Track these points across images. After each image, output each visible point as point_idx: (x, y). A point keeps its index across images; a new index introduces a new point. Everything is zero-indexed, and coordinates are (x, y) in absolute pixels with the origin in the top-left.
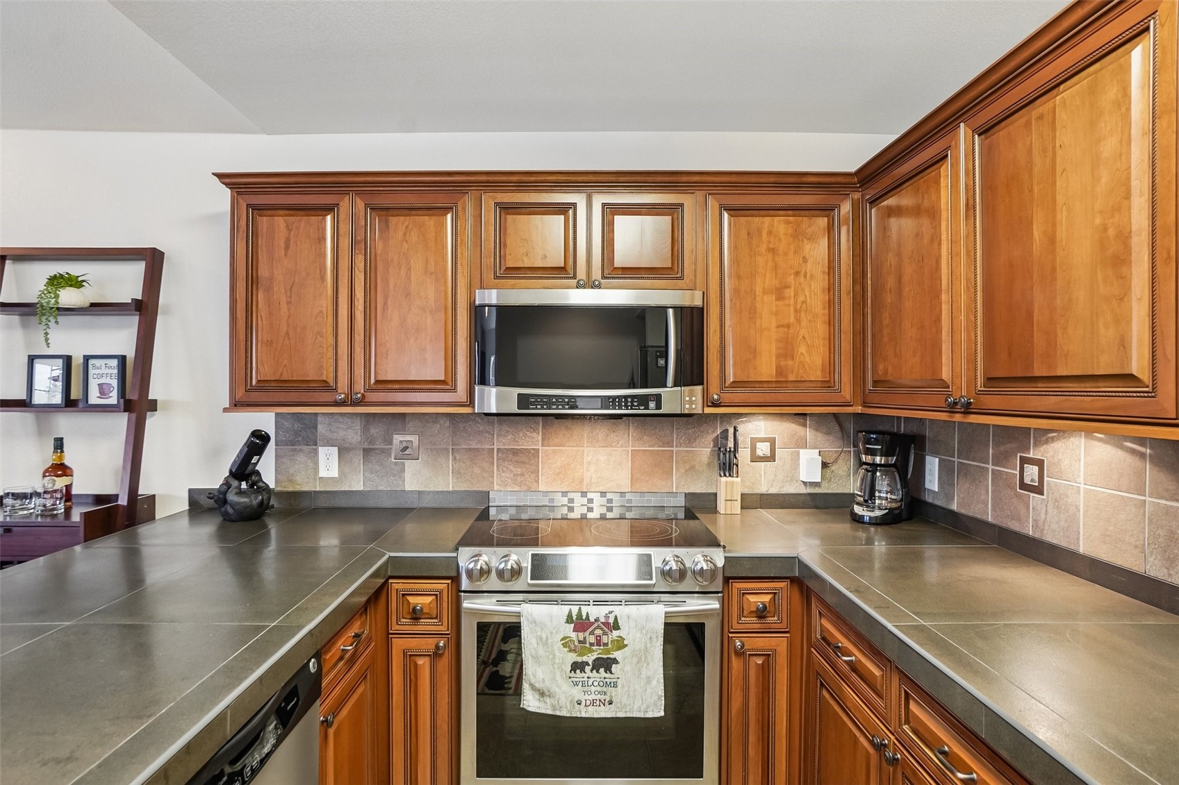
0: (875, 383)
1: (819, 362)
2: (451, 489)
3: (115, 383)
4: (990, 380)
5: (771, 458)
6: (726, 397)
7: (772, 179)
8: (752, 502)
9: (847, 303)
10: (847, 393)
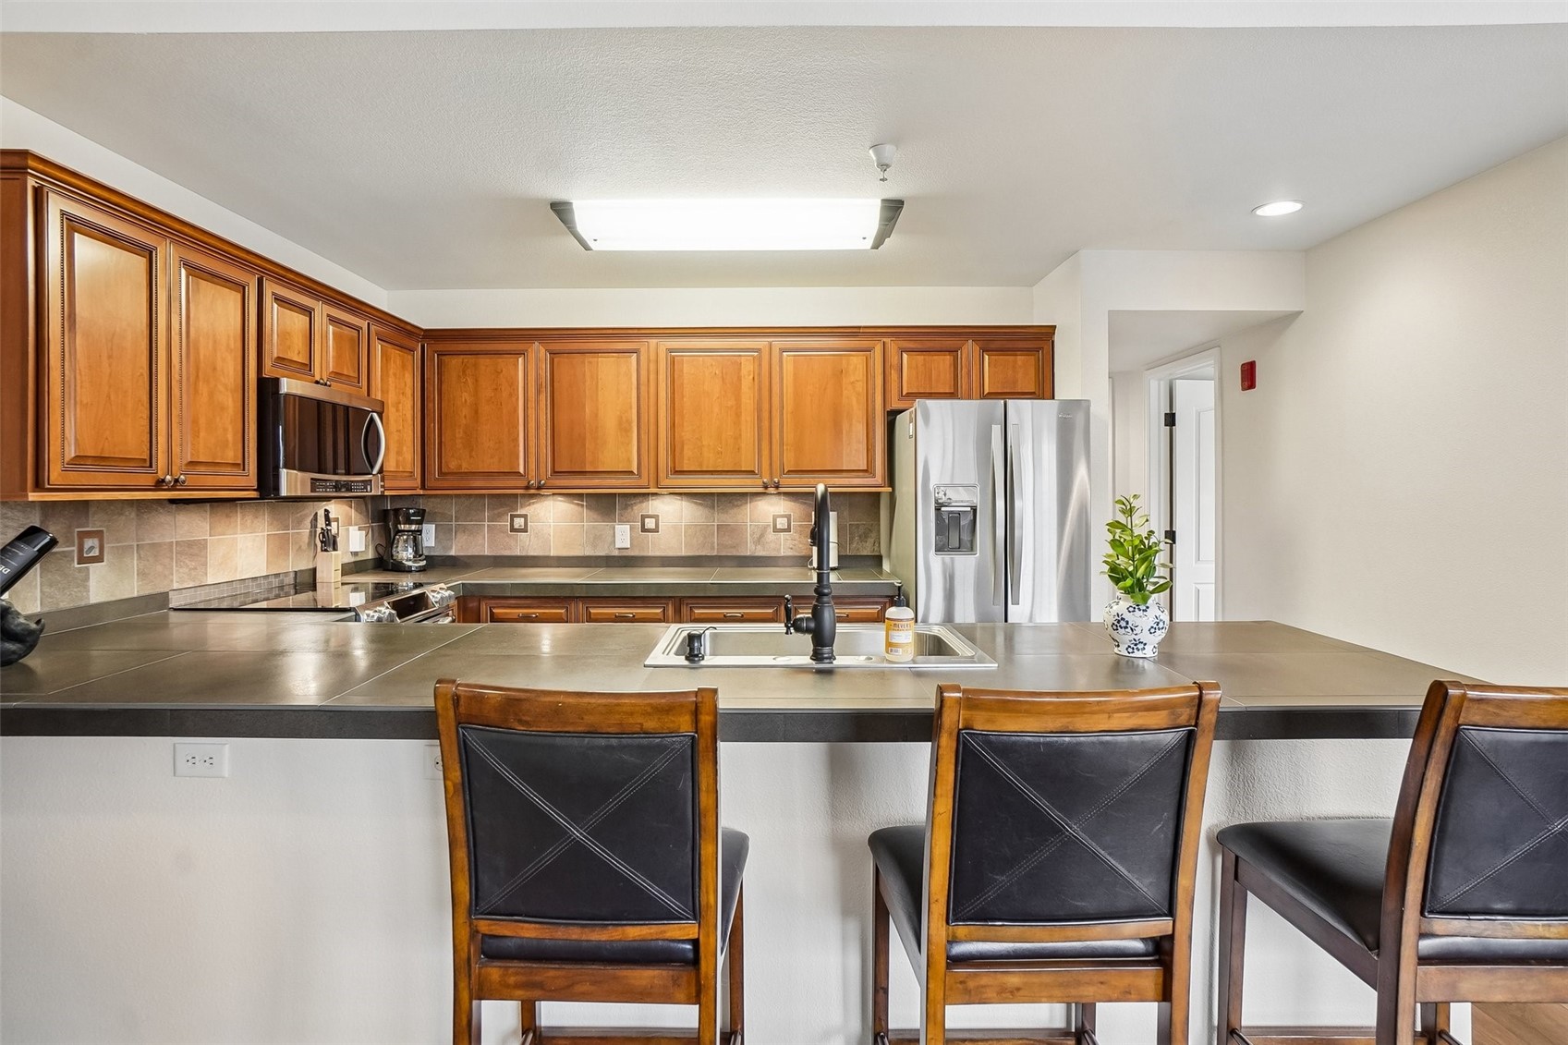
0: (441, 473)
1: (410, 458)
2: (135, 595)
4: (555, 472)
5: (338, 535)
7: (396, 322)
9: (419, 417)
10: (418, 480)
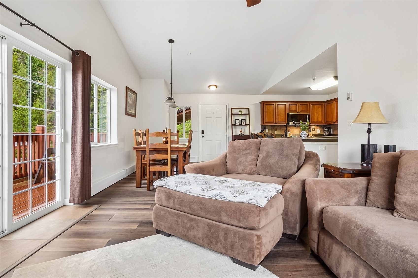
0: (326, 122)
1: (321, 120)
3: (245, 122)
5: (314, 130)
6: (312, 123)
7: (317, 102)
8: (313, 135)
9: (323, 114)
10: (323, 123)
